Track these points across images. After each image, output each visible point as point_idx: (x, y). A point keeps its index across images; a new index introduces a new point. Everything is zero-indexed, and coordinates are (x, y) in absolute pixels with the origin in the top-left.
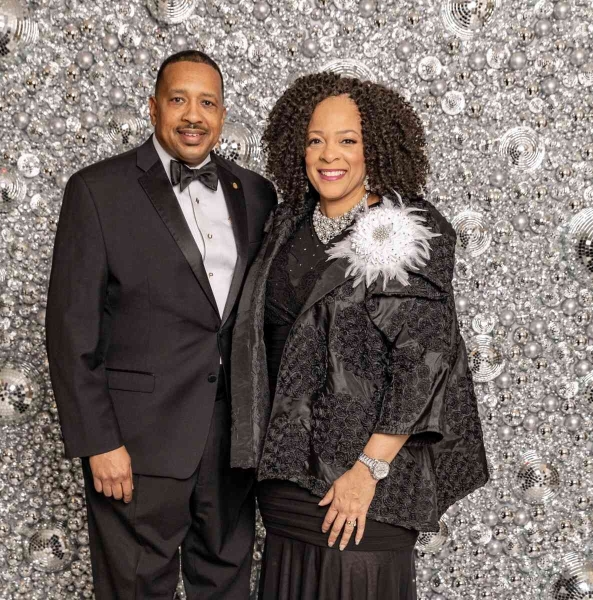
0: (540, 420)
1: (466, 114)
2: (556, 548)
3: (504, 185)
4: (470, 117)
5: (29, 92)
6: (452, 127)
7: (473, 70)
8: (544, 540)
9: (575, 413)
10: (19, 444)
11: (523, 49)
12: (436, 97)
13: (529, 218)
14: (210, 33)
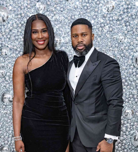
0: (129, 100)
1: (109, 31)
2: (134, 129)
3: (118, 47)
4: (110, 32)
5: (10, 30)
6: (106, 34)
7: (110, 21)
8: (131, 127)
9: (137, 98)
10: (11, 110)
11: (121, 16)
12: (102, 27)
13: (124, 54)
14: (50, 15)
